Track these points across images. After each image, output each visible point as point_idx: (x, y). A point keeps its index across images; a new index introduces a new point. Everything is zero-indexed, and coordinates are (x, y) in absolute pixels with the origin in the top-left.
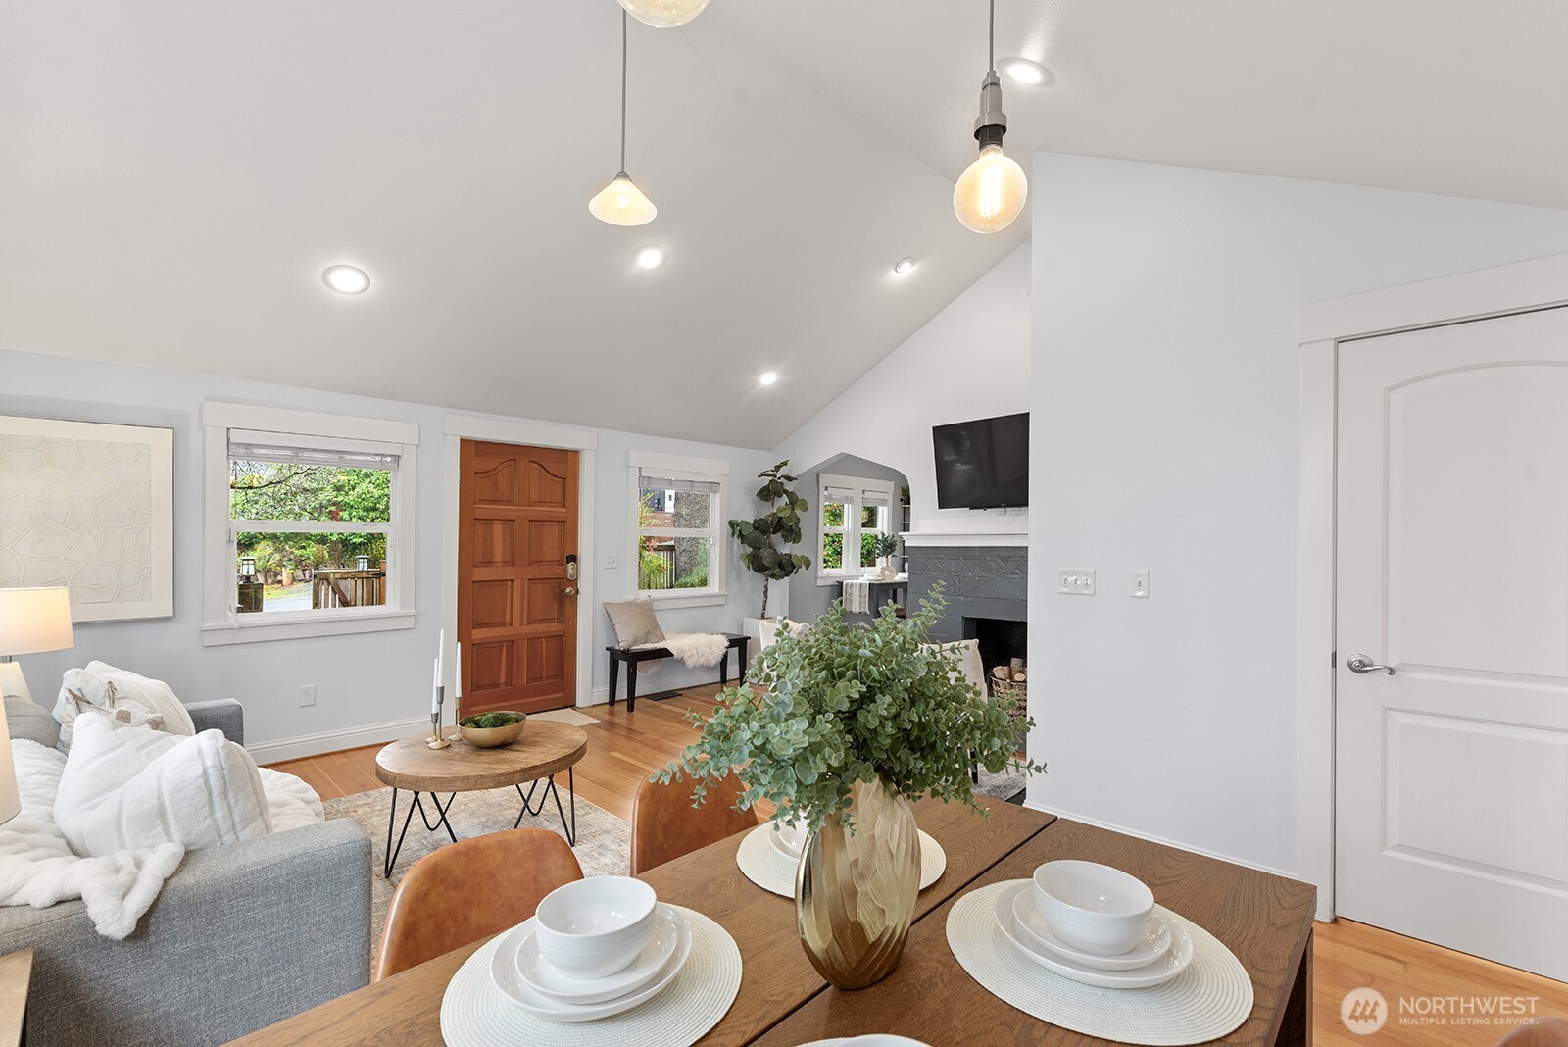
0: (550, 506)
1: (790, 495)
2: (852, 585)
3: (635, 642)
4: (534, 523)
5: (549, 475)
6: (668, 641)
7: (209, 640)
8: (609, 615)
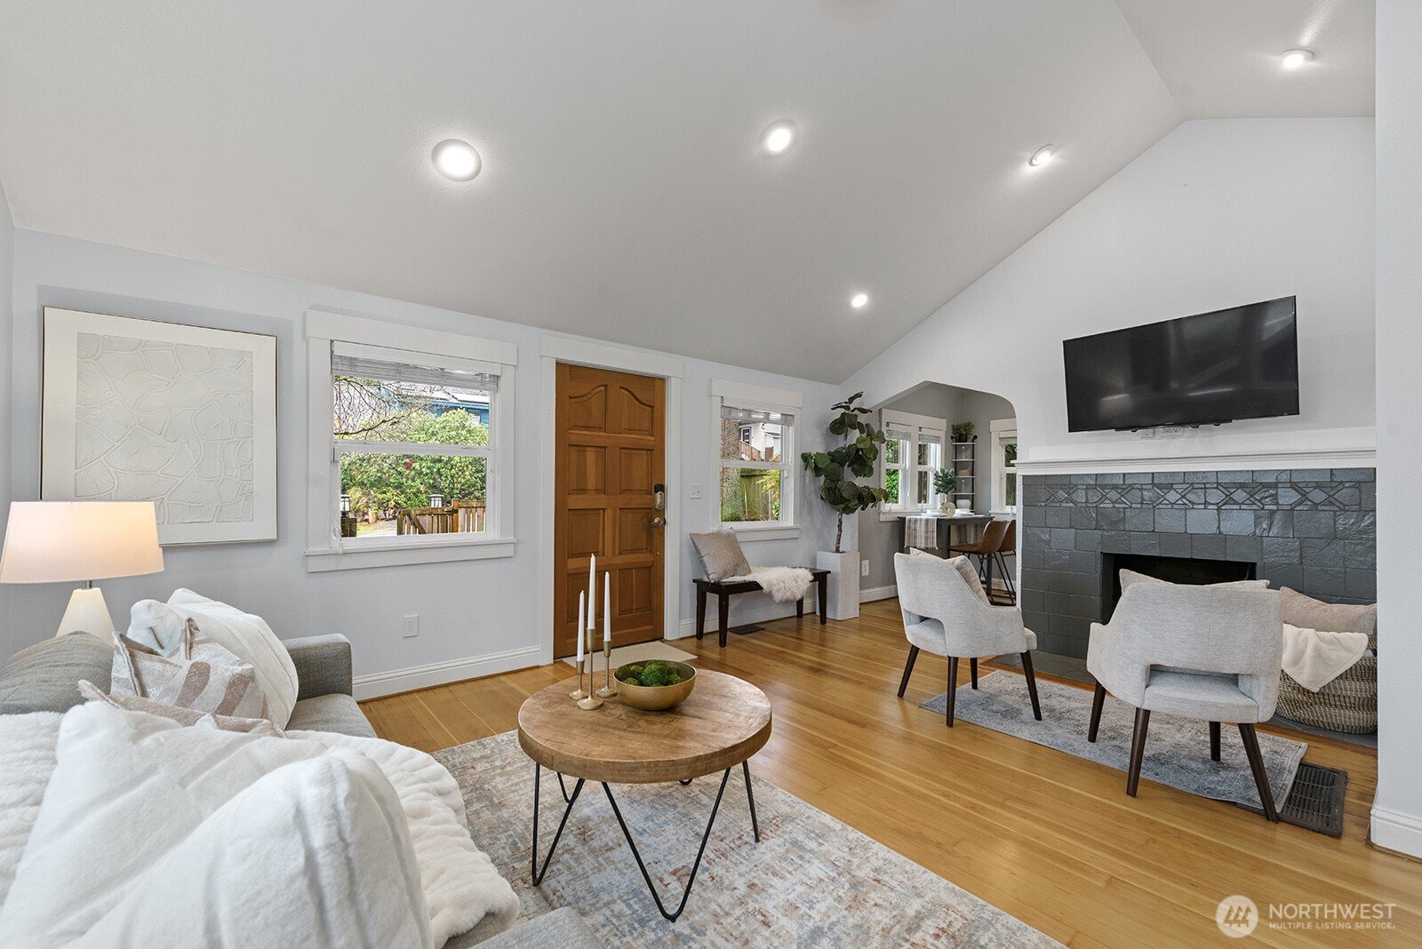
0: (639, 434)
1: (861, 427)
2: (916, 520)
3: (725, 574)
4: (624, 451)
5: (637, 403)
6: (754, 574)
7: (314, 565)
8: (696, 547)
